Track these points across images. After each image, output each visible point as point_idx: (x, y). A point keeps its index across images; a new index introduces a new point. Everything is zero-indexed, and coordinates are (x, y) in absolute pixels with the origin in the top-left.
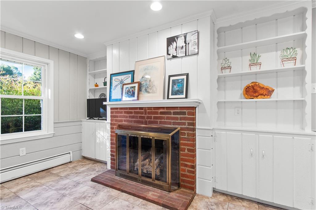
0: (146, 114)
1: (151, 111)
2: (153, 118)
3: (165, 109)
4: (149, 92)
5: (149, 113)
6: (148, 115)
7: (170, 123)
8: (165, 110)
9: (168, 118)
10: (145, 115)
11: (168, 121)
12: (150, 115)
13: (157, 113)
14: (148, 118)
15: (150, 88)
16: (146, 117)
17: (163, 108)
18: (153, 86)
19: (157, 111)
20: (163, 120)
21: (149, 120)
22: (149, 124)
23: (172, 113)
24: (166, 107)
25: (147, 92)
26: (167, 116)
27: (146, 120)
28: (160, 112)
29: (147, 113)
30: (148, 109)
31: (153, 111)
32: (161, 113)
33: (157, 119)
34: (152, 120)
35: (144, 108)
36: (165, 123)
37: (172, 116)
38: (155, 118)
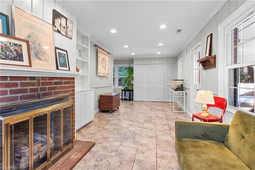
0: (39, 85)
1: (45, 81)
2: (47, 89)
3: (58, 79)
4: (40, 59)
5: (43, 84)
6: (42, 87)
7: (62, 92)
8: (58, 81)
9: (61, 88)
10: (38, 87)
11: (60, 90)
12: (44, 87)
13: (51, 84)
14: (42, 89)
15: (41, 54)
16: (39, 90)
17: (57, 78)
18: (44, 53)
19: (51, 81)
20: (57, 90)
21: (43, 92)
22: (43, 97)
23: (63, 83)
24: (59, 77)
25: (38, 58)
26: (60, 85)
27: (40, 92)
28: (54, 82)
29: (41, 84)
30: (42, 80)
31: (48, 81)
32: (56, 83)
33: (51, 90)
34: (47, 92)
35: (36, 78)
36: (58, 93)
37: (64, 85)
38: (50, 89)
